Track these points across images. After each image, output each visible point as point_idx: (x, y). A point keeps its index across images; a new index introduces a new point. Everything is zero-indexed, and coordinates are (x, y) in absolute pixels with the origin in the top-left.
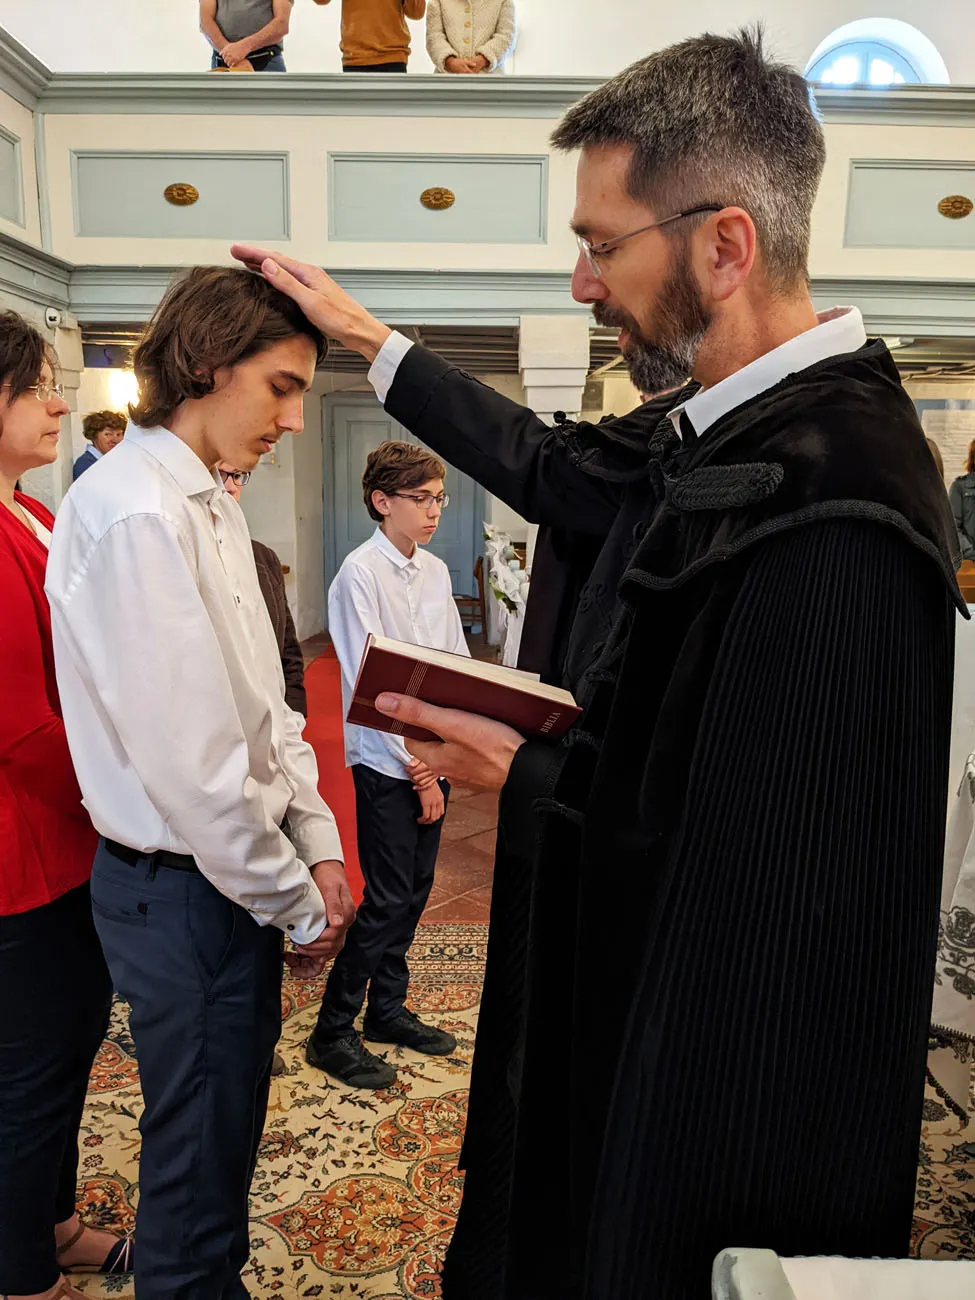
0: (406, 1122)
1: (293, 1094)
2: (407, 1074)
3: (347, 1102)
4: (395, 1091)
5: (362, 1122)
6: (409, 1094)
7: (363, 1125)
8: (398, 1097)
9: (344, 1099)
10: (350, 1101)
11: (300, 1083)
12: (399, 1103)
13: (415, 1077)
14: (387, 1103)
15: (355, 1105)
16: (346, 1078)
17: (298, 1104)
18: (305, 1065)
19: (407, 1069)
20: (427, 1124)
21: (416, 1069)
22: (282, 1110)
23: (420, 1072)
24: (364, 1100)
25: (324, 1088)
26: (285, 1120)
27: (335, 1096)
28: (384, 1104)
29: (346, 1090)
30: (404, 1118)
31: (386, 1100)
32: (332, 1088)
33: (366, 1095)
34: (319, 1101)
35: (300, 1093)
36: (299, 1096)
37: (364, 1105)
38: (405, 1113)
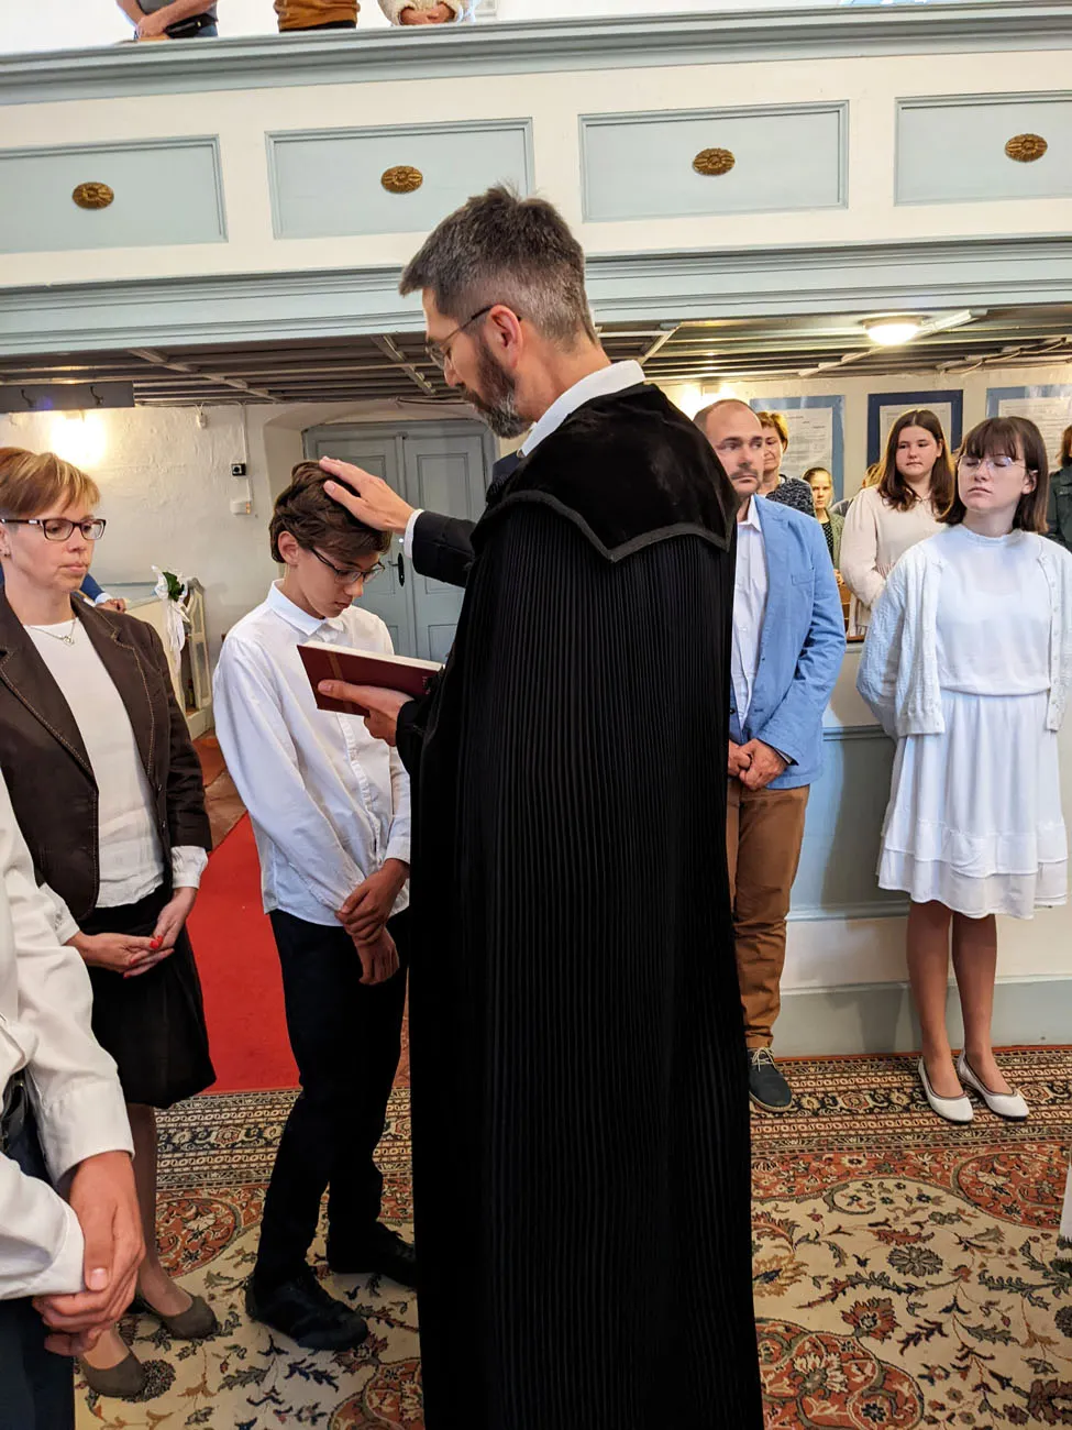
0: (376, 1401)
1: (224, 1366)
2: (382, 1322)
3: (297, 1375)
4: (364, 1352)
5: (316, 1406)
6: (384, 1356)
7: (317, 1411)
8: (366, 1362)
9: (293, 1368)
10: (303, 1373)
11: (235, 1347)
12: (367, 1372)
13: (392, 1326)
14: (352, 1372)
15: (308, 1379)
16: (298, 1336)
17: (229, 1383)
18: (244, 1319)
19: (383, 1315)
20: (406, 1404)
21: (395, 1314)
22: (207, 1393)
23: (400, 1318)
24: (321, 1369)
25: (267, 1354)
26: (209, 1411)
27: (283, 1364)
28: (349, 1374)
29: (297, 1353)
30: (373, 1396)
31: (351, 1369)
32: (279, 1352)
33: (324, 1361)
34: (257, 1375)
35: (235, 1364)
36: (231, 1371)
37: (322, 1377)
38: (375, 1387)
